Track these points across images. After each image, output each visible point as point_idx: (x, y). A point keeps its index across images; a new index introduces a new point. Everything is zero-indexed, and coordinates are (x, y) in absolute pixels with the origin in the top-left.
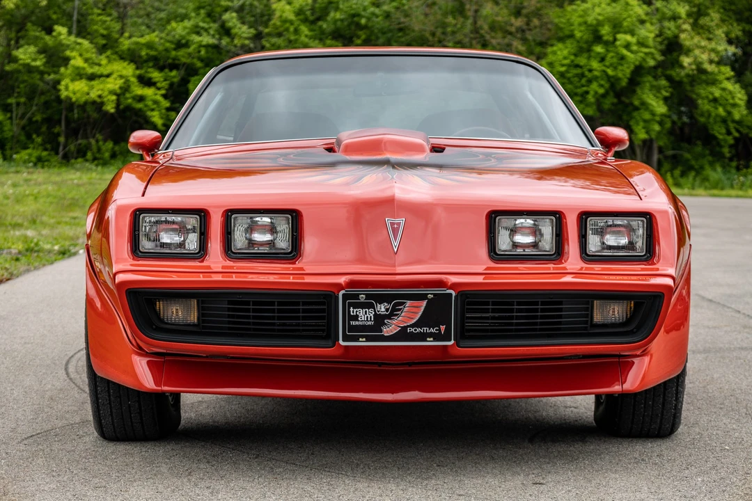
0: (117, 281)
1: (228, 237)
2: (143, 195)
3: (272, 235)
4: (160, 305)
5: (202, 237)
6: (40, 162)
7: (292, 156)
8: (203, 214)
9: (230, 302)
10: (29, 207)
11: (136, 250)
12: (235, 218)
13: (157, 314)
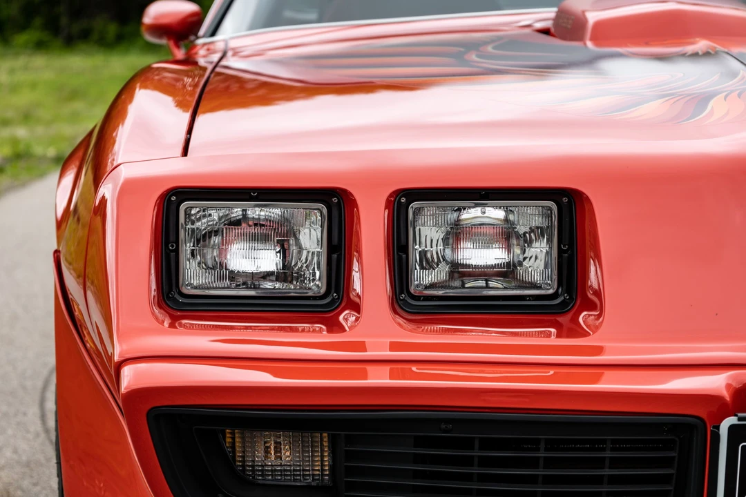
0: (123, 389)
1: (400, 259)
2: (185, 152)
3: (509, 249)
4: (234, 440)
5: (335, 256)
6: (40, 46)
7: (490, 48)
8: (335, 200)
9: (419, 442)
10: (23, 99)
11: (170, 290)
12: (417, 212)
13: (227, 460)
